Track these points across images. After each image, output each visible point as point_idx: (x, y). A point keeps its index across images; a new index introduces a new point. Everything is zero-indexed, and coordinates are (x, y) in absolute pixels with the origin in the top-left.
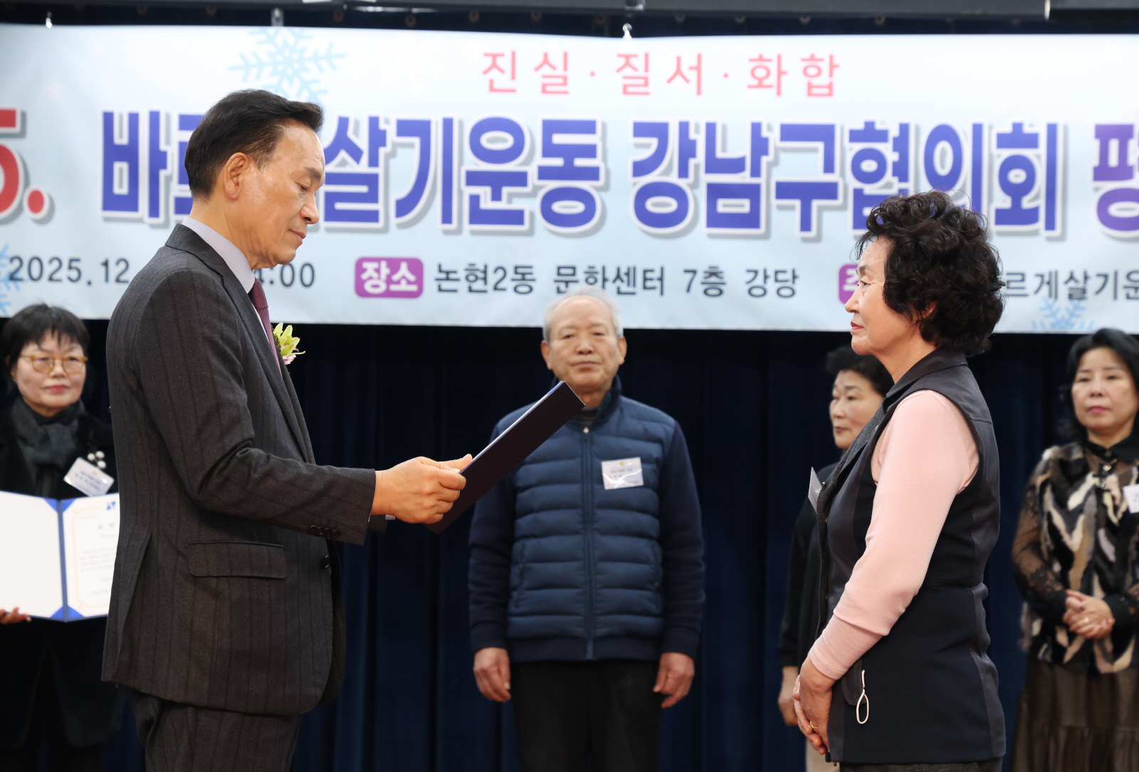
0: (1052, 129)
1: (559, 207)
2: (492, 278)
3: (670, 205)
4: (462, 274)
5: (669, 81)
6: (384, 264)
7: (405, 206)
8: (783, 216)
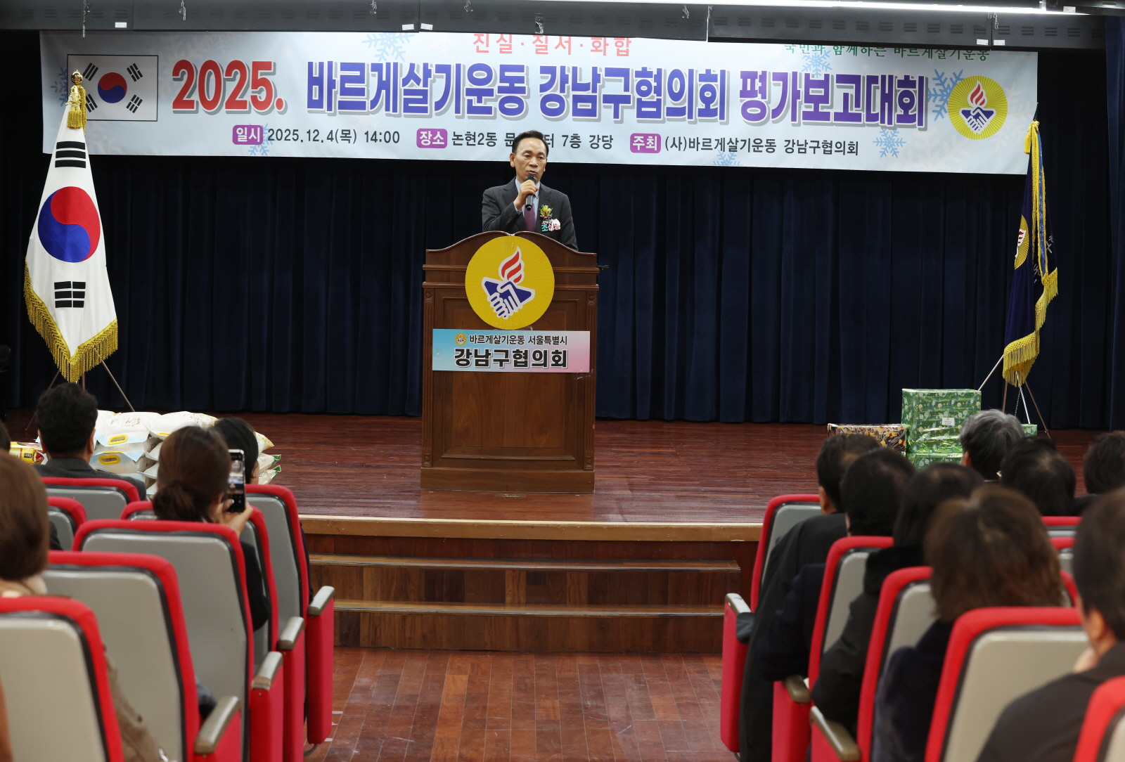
0: (723, 72)
1: (507, 106)
2: (478, 139)
3: (556, 105)
4: (464, 137)
5: (556, 48)
6: (430, 132)
7: (439, 105)
8: (606, 111)
